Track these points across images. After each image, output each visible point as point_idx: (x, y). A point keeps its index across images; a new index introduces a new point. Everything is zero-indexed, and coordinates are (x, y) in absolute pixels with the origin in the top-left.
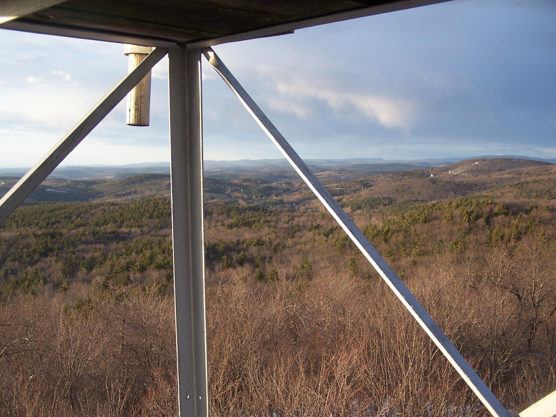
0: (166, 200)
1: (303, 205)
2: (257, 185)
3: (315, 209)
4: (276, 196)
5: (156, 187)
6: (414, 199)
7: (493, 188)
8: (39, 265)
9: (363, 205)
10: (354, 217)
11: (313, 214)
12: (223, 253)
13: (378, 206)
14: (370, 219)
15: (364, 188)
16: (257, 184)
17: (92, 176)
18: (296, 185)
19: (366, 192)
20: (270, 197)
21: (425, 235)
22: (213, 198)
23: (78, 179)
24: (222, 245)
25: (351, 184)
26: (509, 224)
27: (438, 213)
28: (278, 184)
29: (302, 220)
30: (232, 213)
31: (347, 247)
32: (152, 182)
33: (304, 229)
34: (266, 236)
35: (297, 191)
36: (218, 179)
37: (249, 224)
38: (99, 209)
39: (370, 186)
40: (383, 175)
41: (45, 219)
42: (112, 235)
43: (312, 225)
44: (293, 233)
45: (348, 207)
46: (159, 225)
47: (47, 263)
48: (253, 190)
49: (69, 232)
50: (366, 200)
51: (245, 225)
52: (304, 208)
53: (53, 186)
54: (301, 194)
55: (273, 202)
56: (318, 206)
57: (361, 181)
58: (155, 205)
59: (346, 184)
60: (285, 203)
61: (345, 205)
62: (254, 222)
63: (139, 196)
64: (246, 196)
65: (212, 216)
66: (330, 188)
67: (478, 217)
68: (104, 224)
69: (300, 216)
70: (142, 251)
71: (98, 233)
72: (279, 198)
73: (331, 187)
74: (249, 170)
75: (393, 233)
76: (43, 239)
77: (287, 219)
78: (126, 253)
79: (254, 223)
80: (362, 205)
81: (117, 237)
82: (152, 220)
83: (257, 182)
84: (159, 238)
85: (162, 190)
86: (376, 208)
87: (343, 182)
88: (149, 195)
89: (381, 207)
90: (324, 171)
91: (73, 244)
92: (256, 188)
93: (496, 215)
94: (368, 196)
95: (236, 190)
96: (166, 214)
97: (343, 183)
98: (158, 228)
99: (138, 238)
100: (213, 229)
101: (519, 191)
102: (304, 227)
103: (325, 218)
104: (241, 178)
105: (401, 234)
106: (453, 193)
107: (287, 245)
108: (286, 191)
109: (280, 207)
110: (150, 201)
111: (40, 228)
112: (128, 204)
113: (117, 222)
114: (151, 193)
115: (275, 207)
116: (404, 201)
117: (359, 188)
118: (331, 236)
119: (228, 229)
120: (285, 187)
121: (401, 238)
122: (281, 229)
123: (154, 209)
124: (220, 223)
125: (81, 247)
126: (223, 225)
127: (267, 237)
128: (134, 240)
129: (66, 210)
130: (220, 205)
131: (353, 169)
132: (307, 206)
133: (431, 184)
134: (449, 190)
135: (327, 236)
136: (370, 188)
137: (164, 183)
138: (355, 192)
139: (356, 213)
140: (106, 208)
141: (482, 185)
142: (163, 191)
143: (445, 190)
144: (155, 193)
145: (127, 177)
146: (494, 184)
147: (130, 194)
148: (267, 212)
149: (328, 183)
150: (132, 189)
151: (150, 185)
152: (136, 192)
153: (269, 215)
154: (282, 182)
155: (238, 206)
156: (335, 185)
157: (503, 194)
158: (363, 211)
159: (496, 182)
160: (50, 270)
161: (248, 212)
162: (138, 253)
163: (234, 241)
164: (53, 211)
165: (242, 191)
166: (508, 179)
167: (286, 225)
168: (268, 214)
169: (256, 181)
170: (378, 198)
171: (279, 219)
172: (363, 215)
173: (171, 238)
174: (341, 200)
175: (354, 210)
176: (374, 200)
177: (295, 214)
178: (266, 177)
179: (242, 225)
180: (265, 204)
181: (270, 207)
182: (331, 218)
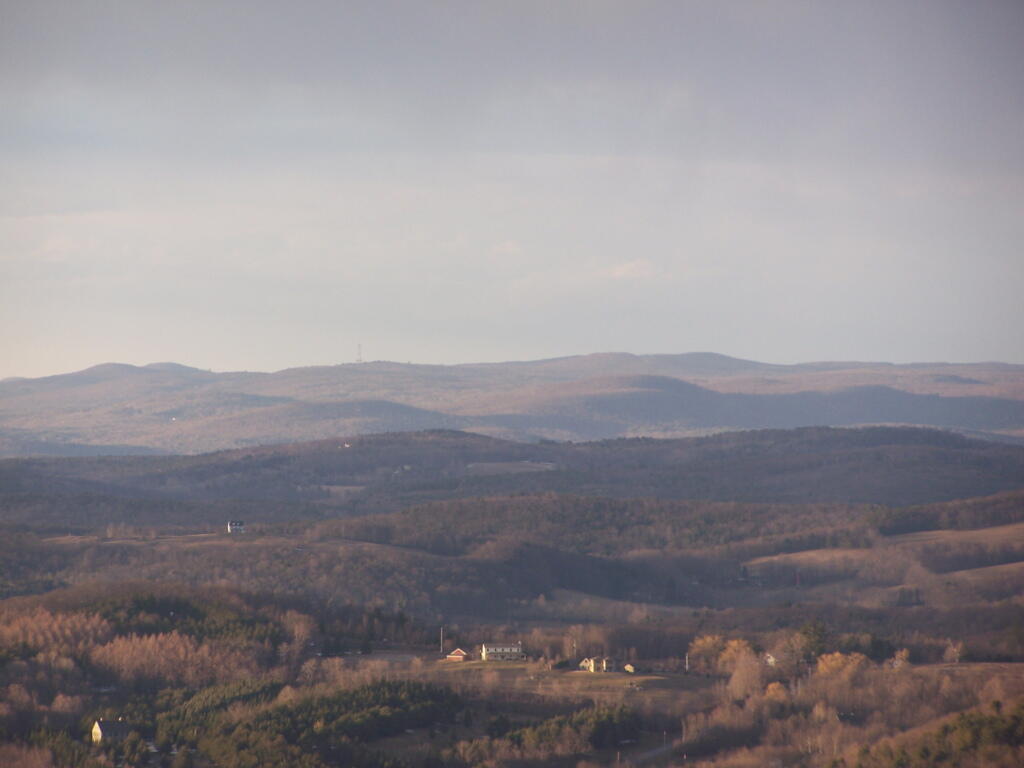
18: (742, 670)
95: (21, 731)
108: (618, 736)
120: (609, 699)
165: (96, 731)
169: (258, 614)
178: (380, 574)
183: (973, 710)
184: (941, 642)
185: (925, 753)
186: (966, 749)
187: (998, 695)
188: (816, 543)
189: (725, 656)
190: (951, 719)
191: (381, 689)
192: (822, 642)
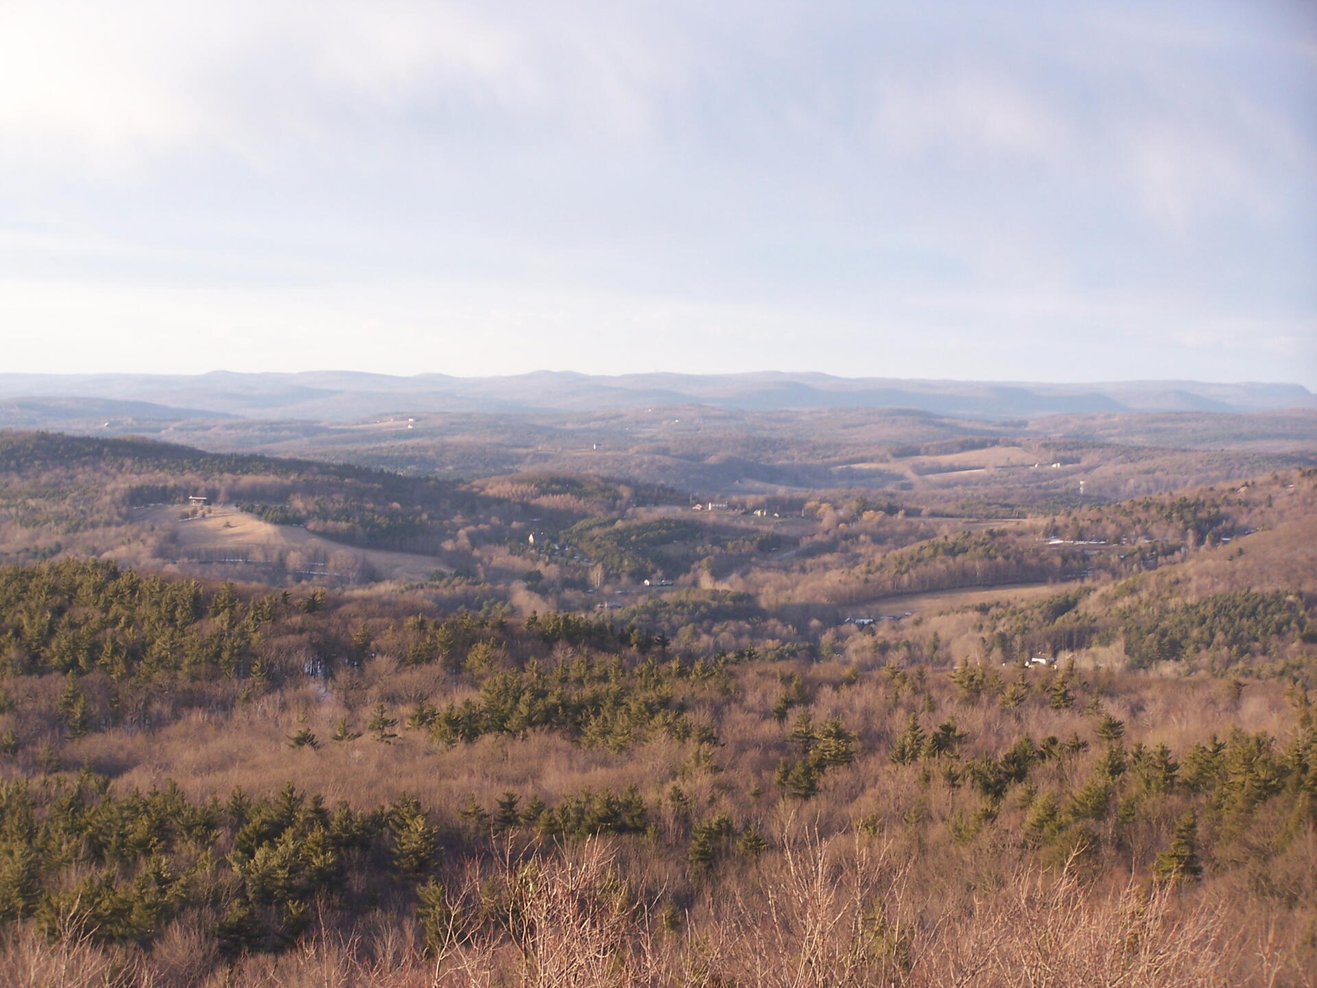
0: (115, 575)
1: (861, 627)
2: (615, 514)
3: (926, 652)
4: (719, 574)
5: (65, 506)
9: (1195, 633)
10: (1148, 694)
11: (921, 674)
12: (423, 867)
13: (1274, 642)
14: (1234, 708)
15: (1200, 542)
16: (612, 508)
18: (828, 517)
19: (1210, 563)
20: (684, 580)
22: (371, 576)
24: (419, 824)
25: (1125, 521)
28: (732, 506)
29: (859, 703)
30: (477, 656)
31: (1107, 851)
32: (45, 478)
33: (871, 750)
34: (659, 785)
35: (830, 548)
36: (401, 473)
37: (565, 718)
39: (1233, 532)
43: (915, 728)
44: (808, 771)
45: (1108, 645)
46: (77, 711)
48: (592, 539)
50: (1210, 609)
51: (546, 720)
52: (867, 641)
54: (856, 564)
55: (697, 606)
56: (943, 635)
57: (1184, 505)
58: (58, 600)
59: (1099, 521)
60: (764, 615)
61: (1093, 631)
62: (596, 703)
64: (550, 572)
65: (368, 671)
66: (1010, 536)
69: (850, 682)
72: (731, 585)
73: (1020, 534)
74: (569, 426)
77: (777, 693)
79: (597, 713)
80: (1186, 636)
82: (34, 681)
83: (617, 497)
84: (72, 781)
85: (94, 525)
86: (1264, 652)
87: (1085, 508)
88: (27, 550)
89: (1295, 645)
90: (982, 445)
92: (608, 529)
94: (1221, 588)
95: (496, 538)
96: (116, 651)
97: (1085, 515)
98: (73, 728)
100: (369, 737)
102: (873, 740)
103: (984, 698)
104: (526, 469)
107: (775, 832)
108: (770, 546)
109: (738, 634)
110: (30, 578)
114: (34, 538)
115: (708, 631)
117: (1172, 541)
118: (1016, 792)
119: (451, 742)
120: (767, 529)
122: (742, 747)
123: (51, 623)
124: (406, 710)
126: (424, 719)
127: (668, 789)
130: (412, 611)
131: (1139, 440)
132: (884, 632)
135: (995, 790)
136: (1234, 544)
137: (109, 488)
138: (1148, 559)
139: (1152, 674)
142: (99, 532)
144: (58, 538)
148: (665, 657)
149: (1002, 511)
151: (33, 496)
153: (682, 673)
154: (750, 500)
155: (510, 620)
156: (1042, 522)
158: (1193, 669)
161: (561, 653)
163: (486, 807)
165: (531, 538)
167: (770, 728)
168: (674, 665)
169: (607, 487)
170: (1277, 596)
171: (731, 696)
172: (1195, 686)
173: (140, 780)
174: (1065, 606)
175: (1140, 662)
176: (1255, 609)
177: (819, 670)
178: (663, 469)
179: (530, 722)
180: (653, 613)
181: (685, 632)
182: (1019, 700)
183: (934, 539)
184: (920, 507)
185: (912, 558)
186: (930, 557)
187: (946, 533)
188: (863, 460)
189: (820, 511)
190: (925, 543)
191: (664, 523)
192: (865, 506)
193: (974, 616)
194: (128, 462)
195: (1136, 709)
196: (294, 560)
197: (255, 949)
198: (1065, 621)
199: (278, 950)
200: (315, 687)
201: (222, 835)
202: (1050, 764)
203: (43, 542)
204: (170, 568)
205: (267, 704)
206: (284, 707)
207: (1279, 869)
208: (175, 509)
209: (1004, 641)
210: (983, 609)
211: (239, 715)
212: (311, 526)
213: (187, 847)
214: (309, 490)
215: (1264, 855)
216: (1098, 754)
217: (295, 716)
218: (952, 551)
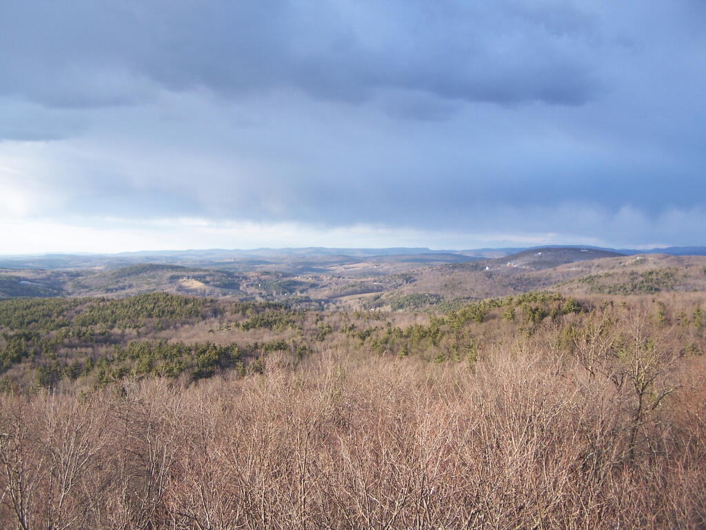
0: (168, 295)
1: (333, 303)
3: (347, 308)
4: (302, 292)
5: (156, 280)
6: (466, 296)
7: (559, 284)
8: (10, 373)
9: (406, 303)
10: (396, 317)
11: (346, 313)
12: (239, 358)
13: (423, 304)
14: (415, 319)
15: (407, 283)
16: (278, 278)
17: (78, 266)
18: (325, 279)
19: (409, 287)
20: (294, 294)
21: (481, 337)
22: (225, 294)
23: (61, 270)
24: (237, 349)
25: (390, 279)
26: (580, 322)
27: (495, 311)
28: (304, 277)
29: (333, 320)
30: (248, 312)
32: (151, 274)
33: (336, 330)
34: (289, 339)
35: (326, 286)
36: (231, 271)
37: (268, 324)
38: (85, 306)
39: (414, 281)
40: (429, 268)
41: (18, 317)
42: (101, 337)
43: (346, 325)
44: (322, 335)
45: (387, 306)
46: (160, 326)
47: (20, 371)
48: (273, 285)
49: (48, 333)
50: (409, 298)
51: (264, 325)
52: (335, 306)
53: (29, 278)
54: (332, 289)
55: (297, 299)
56: (351, 304)
57: (403, 275)
58: (155, 301)
59: (385, 279)
60: (312, 301)
61: (384, 303)
62: (275, 321)
63: (134, 290)
64: (264, 293)
65: (224, 315)
66: (365, 282)
67: (543, 315)
68: (92, 324)
69: (331, 315)
70: (138, 356)
71: (84, 334)
72: (304, 295)
73: (367, 282)
74: (268, 260)
75: (443, 334)
76: (15, 340)
77: (315, 318)
78: (119, 358)
79: (275, 323)
80: (404, 303)
81: (107, 339)
82: (150, 319)
83: (279, 276)
84: (159, 341)
85: (162, 284)
86: (421, 306)
87: (382, 276)
88: (148, 290)
89: (428, 305)
90: (359, 262)
91: (54, 347)
92: (277, 283)
93: (565, 313)
94: (412, 292)
95: (252, 285)
96: (168, 312)
97: (382, 278)
98: (159, 330)
99: (134, 340)
101: (590, 287)
102: (336, 328)
103: (360, 318)
104: (259, 270)
105: (453, 336)
106: (512, 289)
107: (316, 349)
109: (306, 305)
110: (149, 296)
111: (12, 329)
112: (122, 300)
113: (108, 321)
114: (149, 287)
115: (299, 305)
116: (454, 298)
117: (401, 283)
118: (368, 339)
119: (244, 331)
121: (453, 341)
122: (308, 330)
123: (154, 306)
124: (233, 324)
125: (63, 351)
126: (238, 325)
127: (291, 340)
128: (129, 343)
129: (44, 307)
130: (234, 302)
132: (338, 304)
133: (487, 279)
134: (507, 286)
136: (414, 283)
137: (166, 276)
138: (396, 287)
139: (397, 312)
140: (95, 305)
141: (546, 279)
142: (164, 286)
143: (504, 286)
144: (155, 287)
145: (121, 267)
146: (561, 278)
147: (123, 288)
148: (290, 311)
149: (363, 277)
150: (126, 283)
151: (149, 278)
152: (130, 286)
153: (294, 314)
154: (308, 276)
155: (255, 303)
156: (372, 279)
157: (571, 290)
158: (406, 311)
159: (563, 276)
160: (23, 379)
161: (267, 310)
162: (133, 358)
163: (251, 345)
164: (29, 308)
165: (260, 285)
166: (577, 273)
167: (314, 326)
168: (292, 312)
169: (276, 274)
170: (424, 294)
171: (305, 319)
172: (406, 315)
173: (174, 341)
174: (378, 297)
175: (394, 310)
176: (420, 297)
177: (324, 313)
178: (289, 269)
179: (261, 326)
180: (287, 301)
181: (294, 305)
182: (368, 318)
183: (349, 283)
184: (345, 276)
185: (344, 288)
186: (348, 287)
187: (351, 282)
188: (333, 266)
189: (323, 278)
190: (347, 284)
191: (289, 281)
192: (333, 276)
193: (358, 300)
194: (170, 270)
195: (394, 320)
196: (207, 291)
197: (201, 377)
198: (378, 301)
199: (206, 377)
200: (213, 319)
201: (193, 352)
202: (375, 332)
203: (151, 288)
204: (180, 293)
205: (202, 323)
206: (206, 324)
207: (426, 353)
208: (181, 280)
209: (364, 305)
210: (360, 299)
211: (196, 326)
212: (211, 284)
213: (185, 356)
214: (210, 275)
215: (422, 351)
216: (386, 330)
217: (208, 325)
218: (353, 286)
